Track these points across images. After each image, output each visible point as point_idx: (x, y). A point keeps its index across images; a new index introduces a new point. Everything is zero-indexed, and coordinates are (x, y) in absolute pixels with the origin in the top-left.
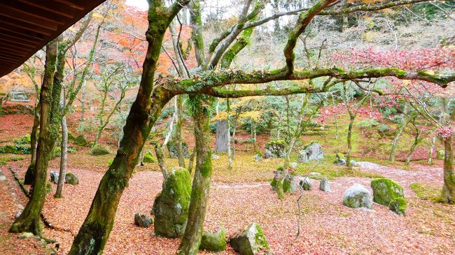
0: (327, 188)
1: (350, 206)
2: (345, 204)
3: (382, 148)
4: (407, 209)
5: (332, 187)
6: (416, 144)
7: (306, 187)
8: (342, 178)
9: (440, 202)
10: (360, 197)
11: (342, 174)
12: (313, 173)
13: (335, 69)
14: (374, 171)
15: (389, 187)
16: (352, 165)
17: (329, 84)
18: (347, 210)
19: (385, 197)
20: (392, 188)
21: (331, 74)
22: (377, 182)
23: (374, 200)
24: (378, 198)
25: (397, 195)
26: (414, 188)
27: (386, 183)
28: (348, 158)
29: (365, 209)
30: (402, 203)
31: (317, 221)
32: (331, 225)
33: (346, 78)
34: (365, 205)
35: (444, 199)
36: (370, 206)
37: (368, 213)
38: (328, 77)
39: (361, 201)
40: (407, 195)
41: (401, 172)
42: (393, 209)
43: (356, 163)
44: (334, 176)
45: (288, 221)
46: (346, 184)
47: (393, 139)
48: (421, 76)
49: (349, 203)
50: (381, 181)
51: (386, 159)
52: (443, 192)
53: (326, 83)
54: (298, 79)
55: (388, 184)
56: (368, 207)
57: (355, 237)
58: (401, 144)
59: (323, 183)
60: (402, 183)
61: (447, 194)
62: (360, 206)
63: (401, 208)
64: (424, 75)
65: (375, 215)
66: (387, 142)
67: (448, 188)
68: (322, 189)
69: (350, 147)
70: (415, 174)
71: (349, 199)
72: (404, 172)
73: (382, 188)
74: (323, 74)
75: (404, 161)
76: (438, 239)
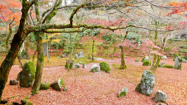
0: (85, 67)
1: (93, 72)
2: (91, 71)
3: (104, 53)
4: (110, 72)
5: (87, 66)
6: (115, 51)
7: (78, 67)
8: (90, 64)
9: (120, 69)
10: (96, 69)
11: (91, 62)
12: (80, 62)
13: (85, 25)
14: (101, 61)
15: (105, 65)
16: (94, 59)
17: (84, 29)
18: (91, 73)
19: (104, 68)
20: (106, 65)
21: (84, 26)
22: (101, 63)
23: (101, 70)
24: (102, 69)
25: (108, 67)
26: (113, 65)
27: (104, 64)
28: (93, 56)
29: (97, 72)
30: (108, 69)
31: (82, 77)
32: (86, 78)
33: (88, 28)
34: (98, 71)
35: (121, 68)
36: (99, 71)
37: (98, 74)
38: (83, 28)
39: (96, 70)
40: (111, 67)
41: (110, 61)
42: (106, 72)
43: (95, 58)
44: (88, 63)
45: (72, 78)
46: (92, 65)
47: (108, 49)
48: (108, 28)
49: (92, 71)
50: (103, 63)
51: (106, 57)
52: (121, 66)
53: (83, 29)
54: (74, 28)
55: (105, 64)
56: (98, 72)
57: (94, 81)
58: (111, 51)
59: (84, 65)
60: (110, 64)
61: (122, 66)
62: (96, 72)
63: (108, 71)
64: (109, 28)
65: (100, 74)
66: (106, 51)
67: (122, 64)
68: (83, 67)
69: (93, 52)
70: (114, 61)
71: (92, 69)
72: (111, 60)
73: (103, 65)
74: (81, 26)
75: (111, 57)
76: (118, 79)
